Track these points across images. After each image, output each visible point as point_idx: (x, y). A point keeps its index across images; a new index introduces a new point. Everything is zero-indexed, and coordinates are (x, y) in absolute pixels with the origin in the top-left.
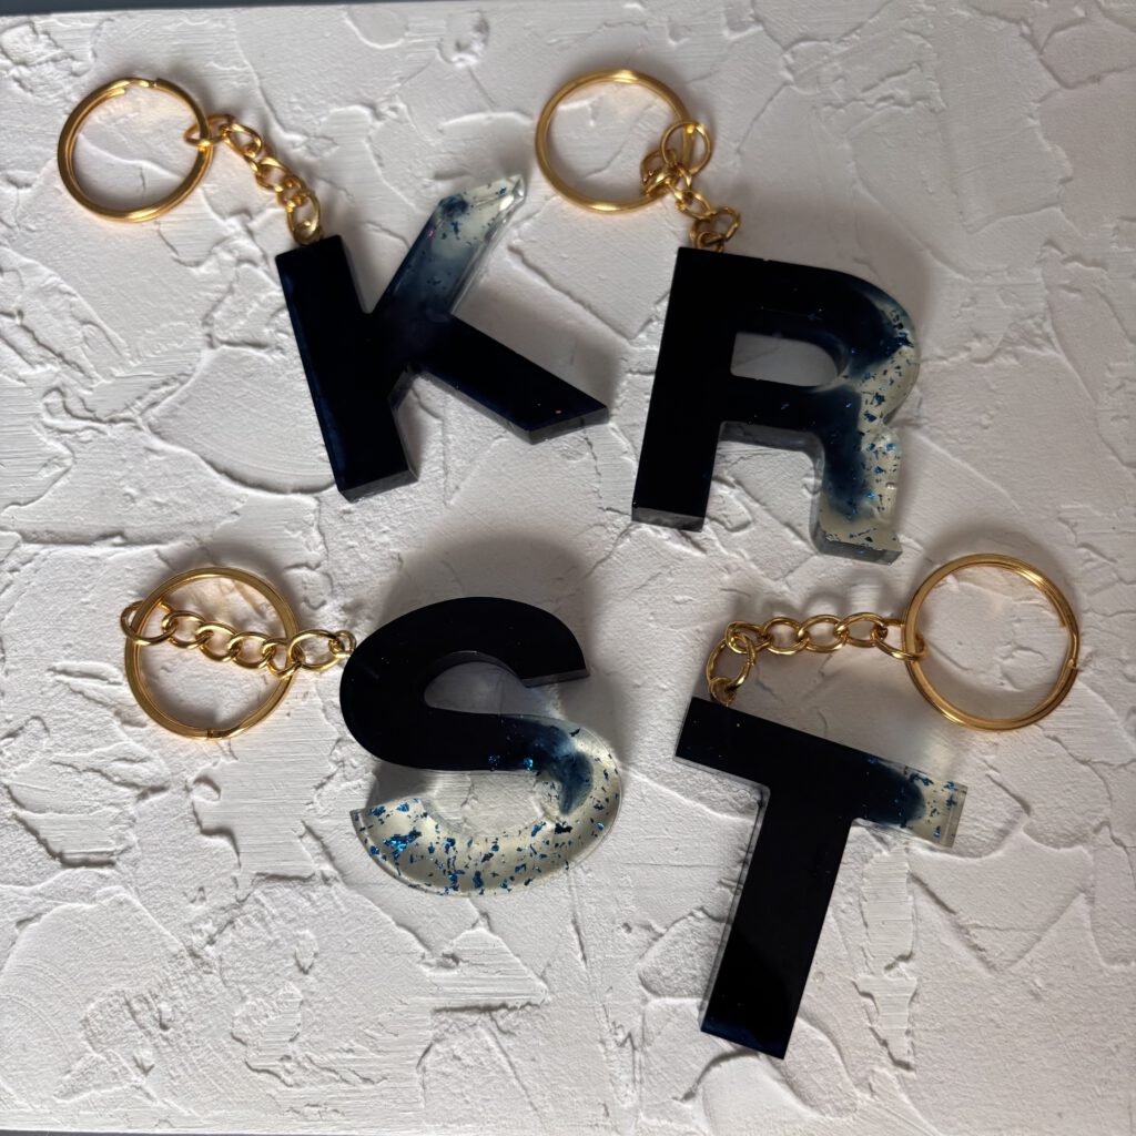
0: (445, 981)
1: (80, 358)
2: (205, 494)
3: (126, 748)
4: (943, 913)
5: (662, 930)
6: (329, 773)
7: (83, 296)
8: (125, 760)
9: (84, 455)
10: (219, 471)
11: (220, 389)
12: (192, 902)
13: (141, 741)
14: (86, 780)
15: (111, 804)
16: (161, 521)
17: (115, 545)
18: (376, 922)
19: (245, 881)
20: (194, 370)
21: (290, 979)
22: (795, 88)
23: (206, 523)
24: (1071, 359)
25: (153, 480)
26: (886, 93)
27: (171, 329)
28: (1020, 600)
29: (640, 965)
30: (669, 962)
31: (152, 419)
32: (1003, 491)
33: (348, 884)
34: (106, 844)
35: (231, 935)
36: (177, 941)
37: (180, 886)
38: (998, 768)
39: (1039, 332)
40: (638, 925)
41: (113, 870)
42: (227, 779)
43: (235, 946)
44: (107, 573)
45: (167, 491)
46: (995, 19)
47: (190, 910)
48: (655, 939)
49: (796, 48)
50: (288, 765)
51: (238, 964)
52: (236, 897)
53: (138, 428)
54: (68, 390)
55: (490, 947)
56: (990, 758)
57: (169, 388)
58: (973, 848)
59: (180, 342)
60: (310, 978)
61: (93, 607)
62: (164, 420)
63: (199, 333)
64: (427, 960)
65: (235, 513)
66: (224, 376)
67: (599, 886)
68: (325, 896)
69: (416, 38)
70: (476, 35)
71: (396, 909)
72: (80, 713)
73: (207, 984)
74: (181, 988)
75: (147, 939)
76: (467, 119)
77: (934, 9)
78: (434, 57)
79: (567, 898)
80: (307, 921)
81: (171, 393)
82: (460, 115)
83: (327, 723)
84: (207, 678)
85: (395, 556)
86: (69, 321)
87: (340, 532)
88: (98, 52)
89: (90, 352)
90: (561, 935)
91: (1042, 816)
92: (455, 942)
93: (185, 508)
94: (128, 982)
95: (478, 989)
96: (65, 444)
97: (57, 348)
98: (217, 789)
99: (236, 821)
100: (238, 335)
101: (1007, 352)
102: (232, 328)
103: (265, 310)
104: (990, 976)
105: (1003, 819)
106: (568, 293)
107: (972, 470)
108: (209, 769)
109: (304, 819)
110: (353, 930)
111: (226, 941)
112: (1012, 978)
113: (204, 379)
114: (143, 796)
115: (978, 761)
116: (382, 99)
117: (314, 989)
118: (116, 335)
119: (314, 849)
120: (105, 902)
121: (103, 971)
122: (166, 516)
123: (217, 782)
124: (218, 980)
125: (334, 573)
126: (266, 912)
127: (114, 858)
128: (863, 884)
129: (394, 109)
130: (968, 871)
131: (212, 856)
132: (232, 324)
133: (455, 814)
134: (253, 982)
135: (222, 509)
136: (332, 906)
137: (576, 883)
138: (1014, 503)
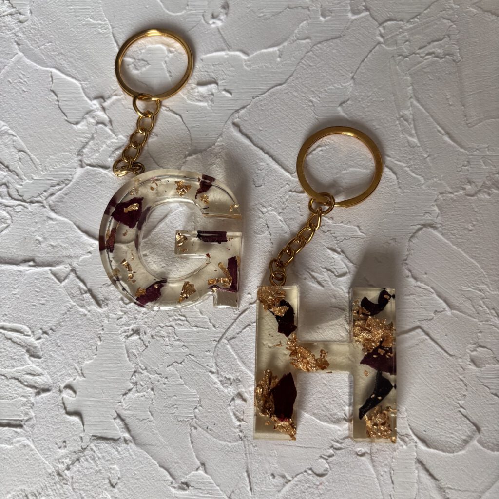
0: (181, 496)
1: (17, 169)
2: (75, 242)
3: (31, 368)
4: (432, 480)
5: (291, 479)
6: (129, 388)
7: (20, 137)
8: (30, 374)
9: (17, 219)
10: (83, 232)
11: (85, 188)
12: (60, 448)
13: (39, 366)
14: (11, 383)
15: (23, 396)
16: (53, 255)
17: (30, 266)
19: (86, 439)
20: (72, 178)
21: (106, 489)
22: (384, 46)
23: (75, 257)
25: (50, 234)
26: (431, 51)
27: (62, 156)
28: (482, 321)
29: (279, 495)
30: (292, 495)
31: (51, 202)
32: (477, 264)
33: (137, 444)
34: (18, 415)
35: (78, 466)
36: (51, 467)
37: (54, 439)
38: (465, 407)
40: (278, 475)
41: (22, 430)
42: (80, 387)
43: (79, 471)
44: (26, 279)
45: (57, 239)
46: (490, 14)
47: (58, 452)
48: (287, 483)
49: (385, 24)
50: (110, 382)
51: (80, 481)
52: (81, 446)
53: (44, 207)
54: (10, 185)
55: (205, 481)
56: (461, 402)
57: (60, 187)
58: (450, 447)
59: (66, 163)
60: (116, 490)
61: (18, 296)
62: (57, 203)
63: (76, 159)
64: (173, 485)
65: (89, 252)
66: (87, 182)
67: (261, 455)
68: (125, 449)
69: (191, 10)
70: (222, 10)
71: (160, 458)
72: (9, 349)
73: (65, 490)
74: (52, 490)
75: (37, 465)
76: (215, 54)
77: (458, 7)
78: (200, 21)
79: (244, 459)
80: (115, 461)
81: (60, 189)
82: (212, 52)
83: (129, 362)
84: (72, 336)
86: (12, 149)
88: (33, 11)
89: (22, 166)
90: (240, 477)
91: (486, 434)
92: (187, 476)
93: (65, 248)
94: (27, 485)
96: (8, 213)
97: (6, 163)
98: (75, 392)
99: (84, 409)
100: (95, 161)
101: (485, 192)
102: (92, 157)
103: (109, 149)
105: (466, 434)
106: (262, 149)
107: (462, 252)
108: (71, 382)
109: (117, 410)
110: (138, 467)
111: (75, 469)
113: (77, 183)
114: (38, 393)
115: (455, 404)
117: (117, 496)
118: (35, 158)
119: (120, 425)
120: (17, 445)
121: (15, 479)
122: (56, 252)
123: (75, 388)
124: (70, 488)
126: (96, 456)
127: (22, 423)
128: (393, 462)
130: (446, 459)
131: (71, 425)
132: (92, 155)
133: (191, 413)
134: (87, 490)
135: (83, 250)
136: (128, 455)
137: (249, 452)
138: (482, 270)
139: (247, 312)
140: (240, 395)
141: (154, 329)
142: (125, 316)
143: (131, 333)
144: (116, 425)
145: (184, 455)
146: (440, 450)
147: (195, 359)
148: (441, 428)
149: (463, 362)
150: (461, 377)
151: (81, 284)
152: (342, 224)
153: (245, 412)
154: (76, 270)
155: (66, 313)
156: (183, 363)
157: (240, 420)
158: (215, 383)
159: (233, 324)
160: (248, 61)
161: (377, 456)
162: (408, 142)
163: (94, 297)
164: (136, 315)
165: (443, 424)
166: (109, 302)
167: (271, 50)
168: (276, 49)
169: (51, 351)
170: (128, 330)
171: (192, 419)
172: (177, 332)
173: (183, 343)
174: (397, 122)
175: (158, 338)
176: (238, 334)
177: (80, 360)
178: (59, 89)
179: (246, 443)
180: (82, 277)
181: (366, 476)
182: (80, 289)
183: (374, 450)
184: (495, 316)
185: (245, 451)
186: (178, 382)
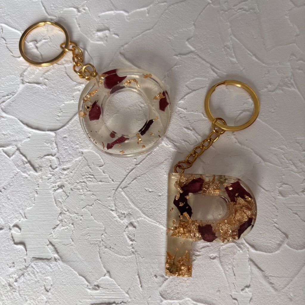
0: (94, 294)
2: (19, 131)
4: (259, 271)
5: (167, 277)
6: (57, 224)
10: (24, 124)
11: (25, 97)
12: (10, 267)
16: (5, 140)
18: (72, 274)
19: (28, 260)
20: (17, 91)
21: (43, 294)
22: (212, 5)
23: (19, 141)
24: (300, 91)
25: (2, 127)
26: (241, 7)
27: (10, 78)
28: (284, 168)
29: (161, 289)
30: (169, 288)
31: (3, 107)
32: (278, 133)
33: (63, 261)
35: (23, 279)
36: (4, 281)
37: (6, 262)
38: (277, 223)
39: (290, 83)
40: (159, 276)
42: (24, 226)
43: (24, 282)
45: (7, 130)
47: (9, 270)
48: (165, 280)
50: (44, 221)
51: (25, 289)
52: (25, 265)
55: (110, 283)
56: (275, 220)
58: (270, 250)
59: (13, 82)
60: (49, 294)
62: (6, 107)
63: (19, 79)
64: (89, 287)
65: (29, 137)
66: (27, 93)
67: (146, 263)
68: (55, 265)
71: (79, 270)
73: (14, 295)
74: (5, 297)
76: (107, 13)
79: (136, 267)
80: (49, 274)
81: (9, 98)
83: (57, 207)
84: (18, 192)
85: (81, 152)
87: (62, 144)
90: (134, 279)
91: (292, 239)
92: (98, 281)
93: (13, 135)
95: (106, 297)
98: (20, 229)
99: (26, 240)
100: (32, 80)
101: (279, 89)
102: (30, 78)
103: (41, 72)
104: (276, 293)
105: (279, 240)
107: (268, 126)
108: (18, 222)
109: (49, 239)
110: (64, 277)
111: (21, 281)
112: (283, 294)
113: (20, 94)
115: (271, 221)
116: (80, 6)
117: (50, 297)
119: (52, 249)
122: (6, 138)
123: (20, 226)
124: (18, 294)
125: (60, 157)
126: (35, 271)
128: (234, 262)
129: (84, 9)
130: (268, 257)
131: (17, 252)
132: (30, 76)
133: (99, 238)
134: (30, 295)
135: (25, 136)
136: (57, 269)
137: (139, 261)
138: (282, 137)
139: (134, 170)
140: (131, 224)
141: (73, 184)
142: (53, 177)
143: (57, 188)
144: (48, 249)
145: (95, 266)
146: (263, 251)
147: (101, 203)
148: (264, 238)
149: (274, 194)
150: (274, 204)
151: (24, 158)
152: (192, 112)
153: (135, 235)
154: (20, 149)
155: (13, 177)
156: (93, 206)
157: (132, 240)
158: (115, 217)
159: (125, 178)
160: (129, 16)
161: (223, 258)
162: (231, 61)
163: (32, 166)
164: (61, 176)
165: (264, 235)
166: (42, 169)
167: (142, 9)
168: (145, 9)
169: (4, 202)
170: (55, 186)
171: (100, 242)
172: (88, 186)
173: (92, 193)
174: (223, 50)
175: (76, 190)
176: (129, 184)
177: (23, 207)
178: (7, 37)
179: (137, 256)
180: (24, 153)
181: (217, 272)
182: (23, 161)
183: (221, 255)
184: (292, 164)
185: (136, 261)
186: (90, 219)
